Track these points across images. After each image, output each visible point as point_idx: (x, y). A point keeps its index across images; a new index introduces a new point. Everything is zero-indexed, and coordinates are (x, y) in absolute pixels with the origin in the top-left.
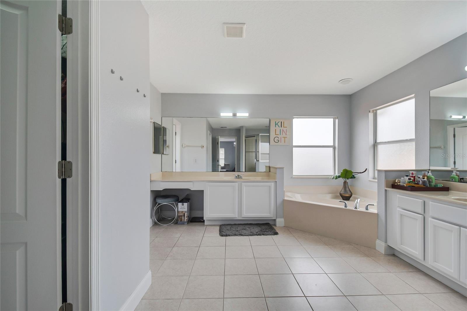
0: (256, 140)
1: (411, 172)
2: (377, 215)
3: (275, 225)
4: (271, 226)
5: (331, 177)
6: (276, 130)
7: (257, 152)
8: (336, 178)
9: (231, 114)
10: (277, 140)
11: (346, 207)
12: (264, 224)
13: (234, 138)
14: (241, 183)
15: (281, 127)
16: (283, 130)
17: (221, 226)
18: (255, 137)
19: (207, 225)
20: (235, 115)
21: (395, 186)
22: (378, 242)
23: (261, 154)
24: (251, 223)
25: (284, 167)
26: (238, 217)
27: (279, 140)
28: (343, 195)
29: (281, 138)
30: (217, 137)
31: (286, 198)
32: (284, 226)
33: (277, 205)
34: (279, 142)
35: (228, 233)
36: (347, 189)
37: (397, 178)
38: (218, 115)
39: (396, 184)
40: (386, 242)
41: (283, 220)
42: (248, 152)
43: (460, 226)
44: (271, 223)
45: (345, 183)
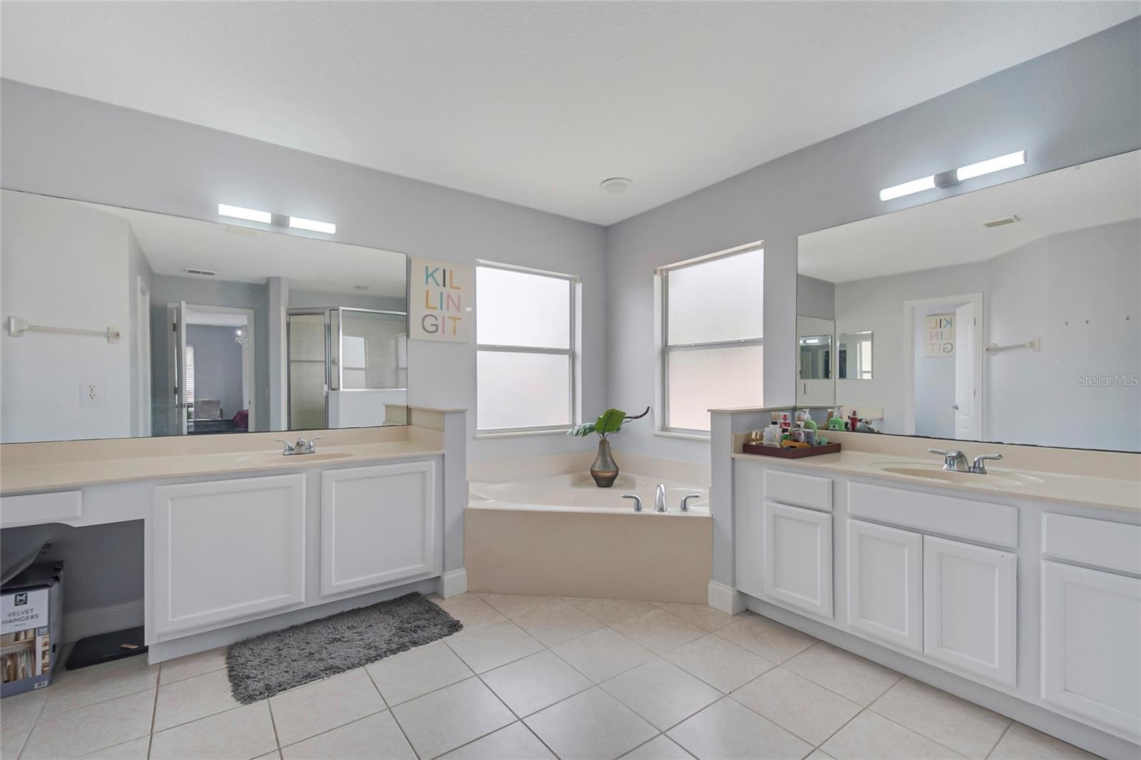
0: (328, 328)
1: (782, 414)
2: (710, 521)
3: (440, 596)
4: (426, 601)
5: (570, 430)
6: (427, 292)
7: (331, 363)
8: (585, 434)
9: (266, 217)
10: (432, 325)
11: (638, 509)
12: (401, 598)
13: (243, 314)
14: (321, 473)
15: (444, 286)
16: (448, 295)
17: (231, 652)
18: (323, 314)
19: (161, 665)
20: (280, 222)
21: (748, 448)
22: (714, 586)
23: (344, 368)
24: (355, 607)
25: (467, 410)
26: (306, 600)
27: (437, 326)
28: (600, 474)
29: (443, 318)
30: (170, 305)
31: (473, 504)
32: (467, 592)
33: (447, 530)
34: (437, 331)
35: (274, 675)
36: (609, 459)
37: (755, 429)
38: (204, 211)
39: (754, 443)
40: (734, 585)
41: (465, 572)
42: (296, 361)
43: (922, 532)
44: (423, 590)
45: (603, 443)
